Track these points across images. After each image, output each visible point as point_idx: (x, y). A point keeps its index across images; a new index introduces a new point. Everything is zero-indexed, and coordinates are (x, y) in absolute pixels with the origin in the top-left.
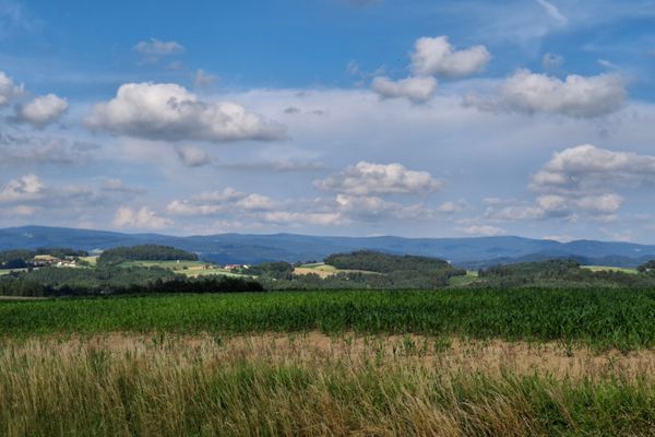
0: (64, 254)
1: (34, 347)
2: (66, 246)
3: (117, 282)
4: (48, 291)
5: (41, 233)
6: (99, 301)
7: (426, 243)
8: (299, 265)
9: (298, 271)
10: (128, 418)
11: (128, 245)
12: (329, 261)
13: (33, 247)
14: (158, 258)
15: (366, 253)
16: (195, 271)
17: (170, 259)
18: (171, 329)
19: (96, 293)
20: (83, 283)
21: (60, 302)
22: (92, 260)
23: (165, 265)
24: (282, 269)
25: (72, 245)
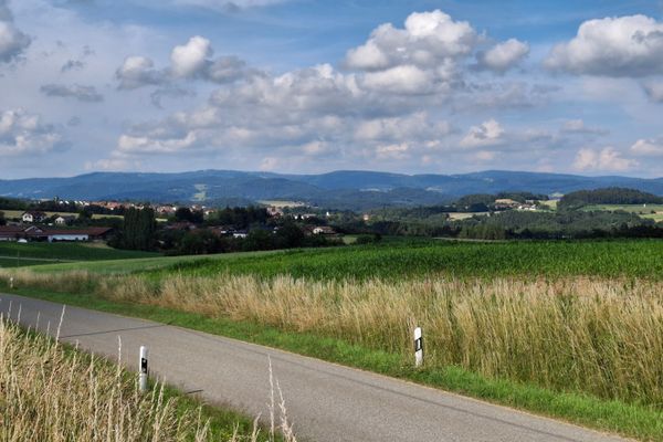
0: (524, 198)
1: (503, 288)
2: (526, 190)
3: (577, 227)
4: (510, 234)
5: (501, 177)
6: (562, 244)
10: (600, 362)
11: (590, 188)
13: (491, 192)
14: (622, 203)
17: (635, 202)
18: (641, 275)
19: (558, 237)
20: (547, 227)
21: (524, 245)
22: (552, 204)
23: (630, 209)
25: (531, 187)
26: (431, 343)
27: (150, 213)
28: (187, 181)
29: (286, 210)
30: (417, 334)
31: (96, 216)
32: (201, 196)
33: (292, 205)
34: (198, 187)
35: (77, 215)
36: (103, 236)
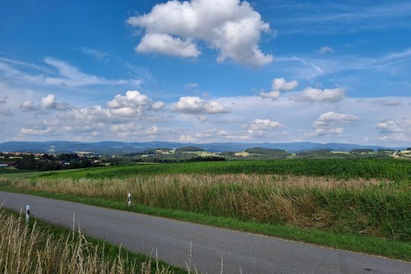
0: (165, 150)
1: (157, 178)
2: (165, 147)
3: (181, 158)
4: (160, 161)
5: (158, 143)
6: (176, 164)
7: (278, 145)
8: (237, 152)
9: (236, 154)
10: (186, 200)
11: (184, 146)
12: (246, 151)
13: (156, 148)
14: (194, 151)
15: (258, 148)
16: (204, 154)
17: (197, 151)
18: (197, 172)
19: (175, 162)
20: (171, 159)
21: (164, 164)
22: (173, 151)
23: (195, 153)
24: (231, 154)
25: (167, 147)
26: (134, 198)
27: (32, 156)
28: (48, 145)
29: (84, 154)
30: (129, 195)
31: (11, 158)
32: (52, 150)
33: (86, 153)
34: (52, 147)
35: (3, 157)
36: (14, 165)
